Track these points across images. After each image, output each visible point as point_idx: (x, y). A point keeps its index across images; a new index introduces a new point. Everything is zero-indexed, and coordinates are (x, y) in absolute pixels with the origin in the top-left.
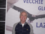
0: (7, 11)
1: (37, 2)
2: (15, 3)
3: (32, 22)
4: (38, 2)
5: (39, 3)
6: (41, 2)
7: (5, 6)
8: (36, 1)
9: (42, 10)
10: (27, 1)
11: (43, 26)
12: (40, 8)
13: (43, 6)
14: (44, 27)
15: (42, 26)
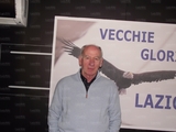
0: (56, 59)
1: (139, 36)
2: (77, 38)
3: (124, 92)
4: (141, 38)
5: (144, 41)
6: (150, 37)
7: (51, 48)
8: (134, 36)
9: (152, 59)
10: (110, 34)
11: (154, 104)
12: (146, 52)
13: (154, 47)
14: (157, 106)
15: (151, 104)
